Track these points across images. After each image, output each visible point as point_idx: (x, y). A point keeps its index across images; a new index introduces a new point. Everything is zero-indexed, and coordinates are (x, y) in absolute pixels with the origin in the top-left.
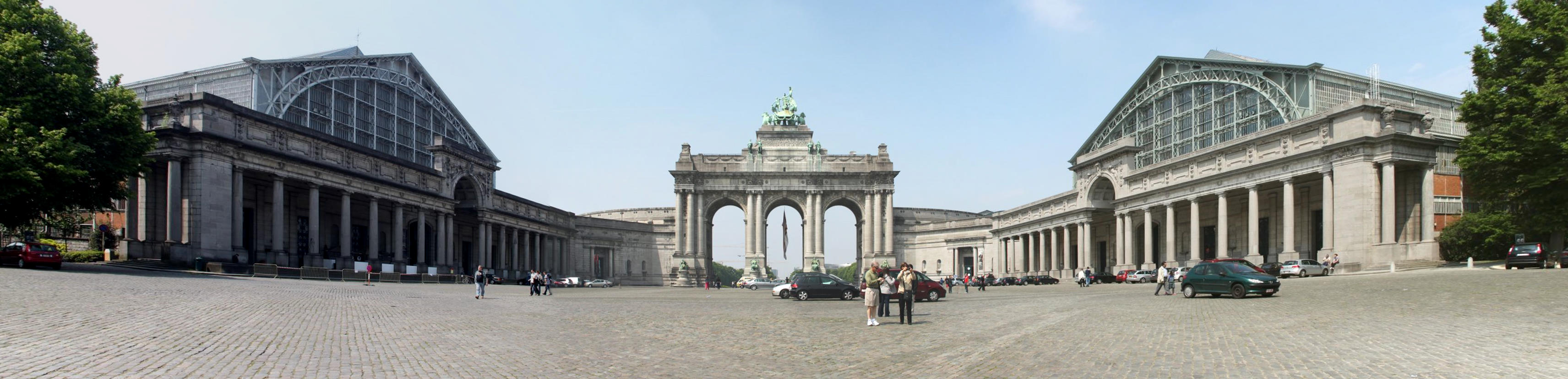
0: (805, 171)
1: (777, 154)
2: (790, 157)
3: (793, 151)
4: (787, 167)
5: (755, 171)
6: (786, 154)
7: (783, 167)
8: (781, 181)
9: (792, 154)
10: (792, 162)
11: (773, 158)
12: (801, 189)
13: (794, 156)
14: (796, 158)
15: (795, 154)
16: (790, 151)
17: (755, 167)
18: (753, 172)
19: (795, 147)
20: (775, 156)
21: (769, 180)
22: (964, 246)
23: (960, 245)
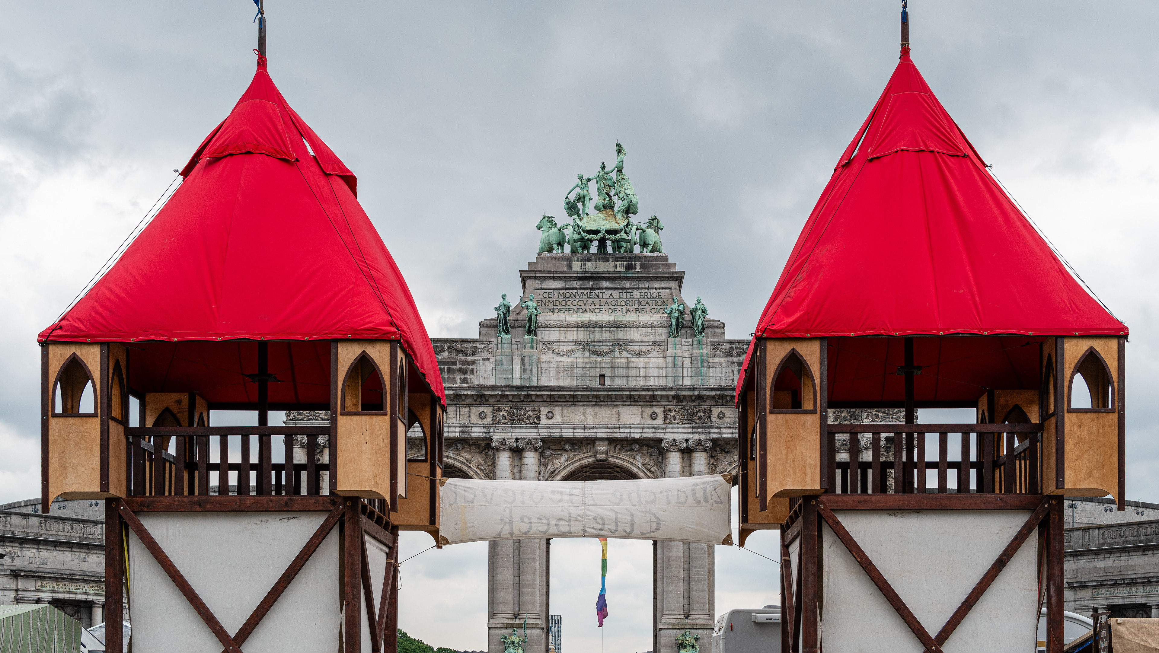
0: (661, 383)
1: (581, 335)
2: (619, 344)
3: (626, 327)
4: (608, 373)
5: (517, 382)
6: (607, 335)
7: (598, 371)
8: (590, 411)
9: (622, 335)
10: (622, 358)
11: (569, 348)
13: (629, 342)
14: (635, 347)
15: (632, 335)
16: (617, 326)
17: (517, 372)
18: (512, 388)
19: (632, 318)
20: (576, 343)
21: (557, 410)
22: (1127, 601)
23: (1113, 598)
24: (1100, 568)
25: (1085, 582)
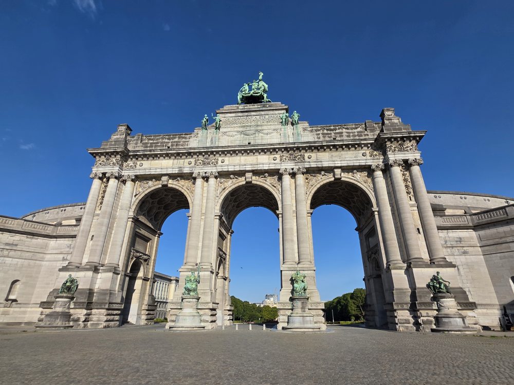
2: (258, 131)
3: (261, 126)
4: (252, 142)
5: (207, 146)
6: (253, 129)
7: (247, 141)
8: (243, 158)
9: (259, 128)
10: (259, 136)
11: (234, 133)
12: (273, 167)
13: (263, 130)
14: (265, 132)
16: (257, 126)
17: (209, 144)
18: (204, 148)
19: (265, 124)
20: (238, 132)
21: (226, 158)
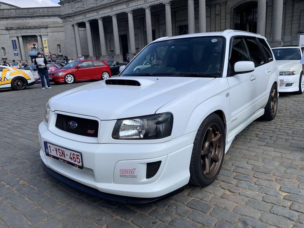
22: (28, 34)
23: (23, 33)
24: (16, 23)
25: (12, 28)
